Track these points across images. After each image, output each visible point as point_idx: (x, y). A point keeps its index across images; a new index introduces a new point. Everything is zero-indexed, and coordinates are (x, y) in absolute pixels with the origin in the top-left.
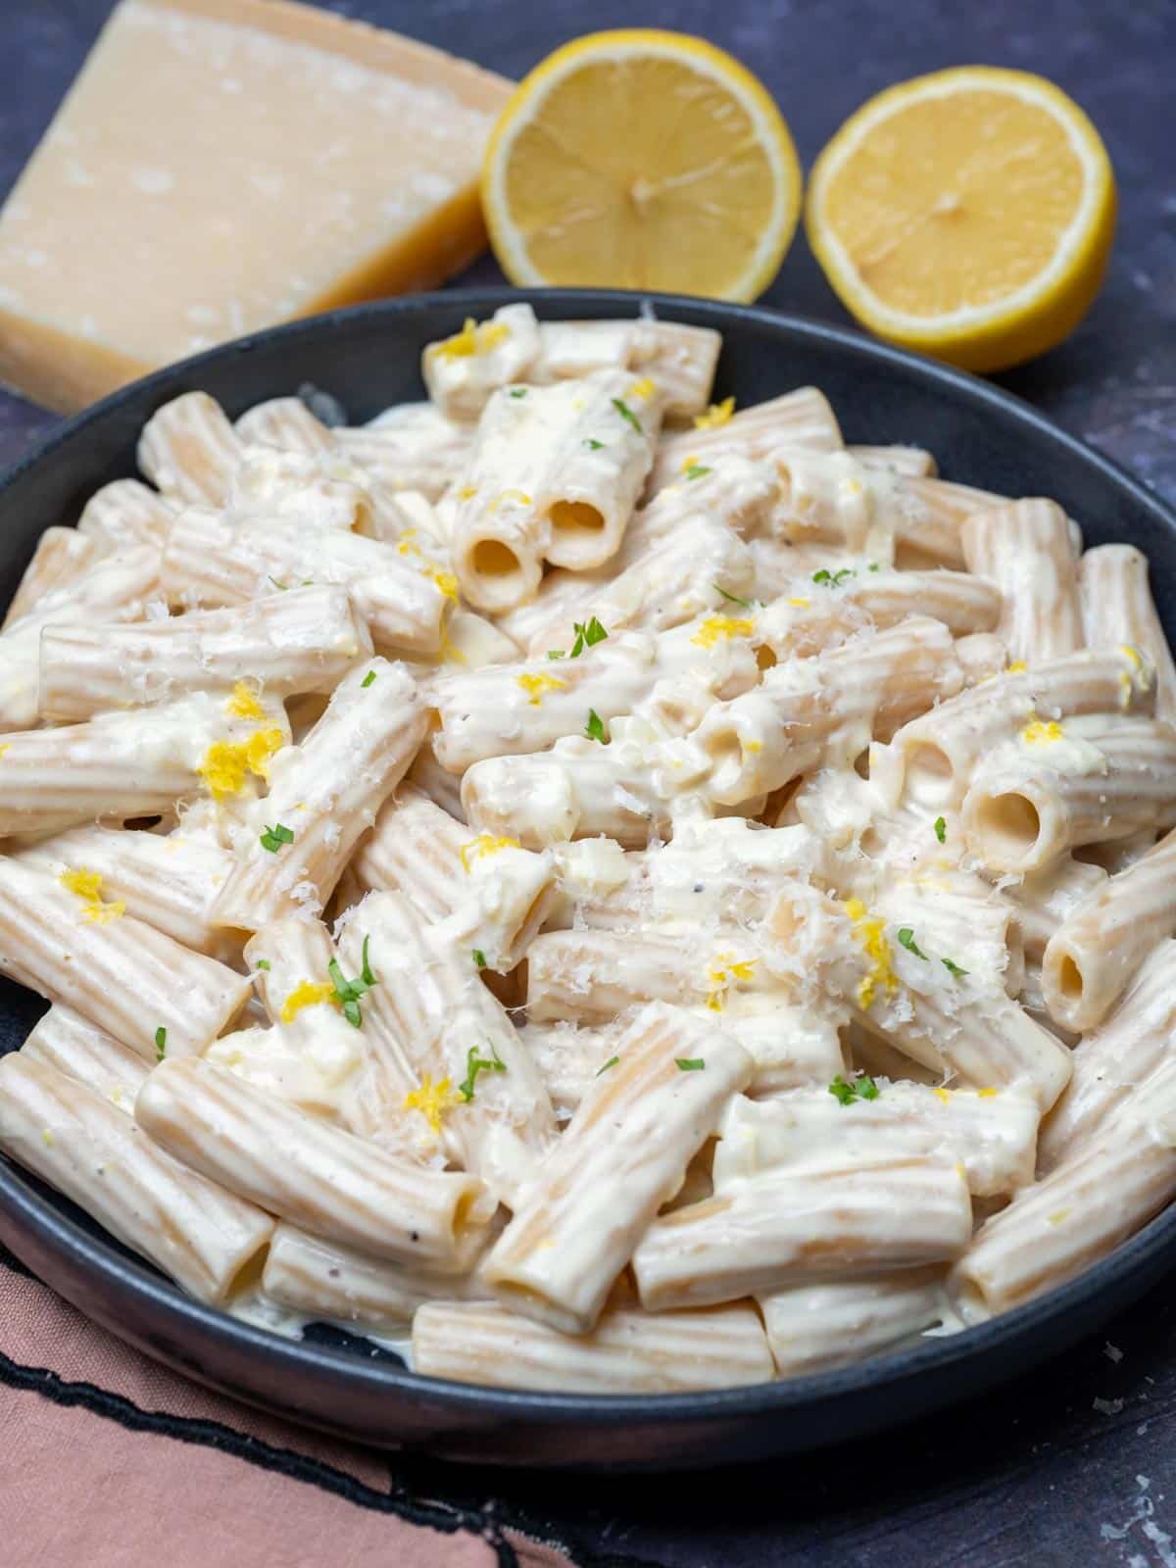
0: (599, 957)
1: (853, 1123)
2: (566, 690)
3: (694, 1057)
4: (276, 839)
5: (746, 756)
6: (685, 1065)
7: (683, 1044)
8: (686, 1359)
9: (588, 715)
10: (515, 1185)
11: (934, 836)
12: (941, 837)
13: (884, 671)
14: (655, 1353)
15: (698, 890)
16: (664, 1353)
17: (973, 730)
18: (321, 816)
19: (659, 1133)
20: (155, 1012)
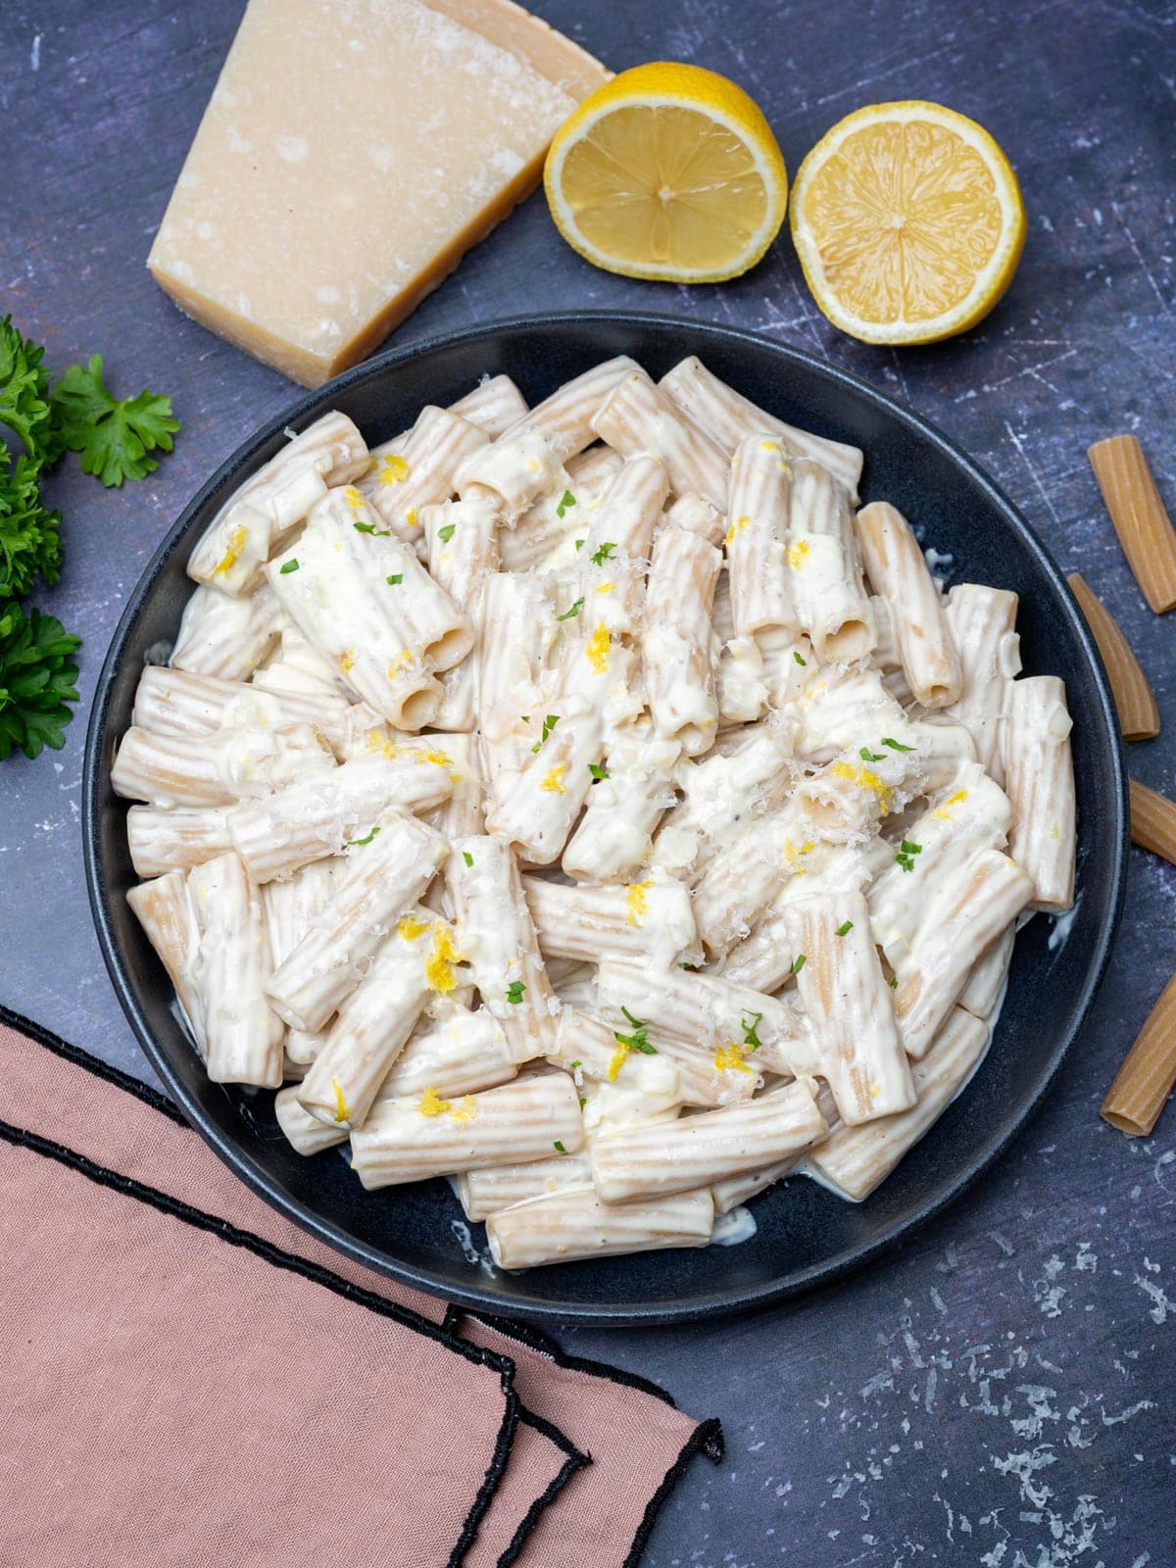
0: (736, 906)
1: (925, 876)
2: (569, 767)
3: (842, 923)
4: (516, 993)
5: (704, 730)
6: (843, 931)
7: (831, 921)
8: (956, 1062)
9: (588, 768)
10: (817, 1065)
11: (799, 665)
12: (803, 663)
13: (696, 596)
14: (941, 1076)
15: (737, 818)
16: (945, 1073)
17: (780, 595)
18: (523, 959)
19: (867, 979)
20: (545, 1138)
